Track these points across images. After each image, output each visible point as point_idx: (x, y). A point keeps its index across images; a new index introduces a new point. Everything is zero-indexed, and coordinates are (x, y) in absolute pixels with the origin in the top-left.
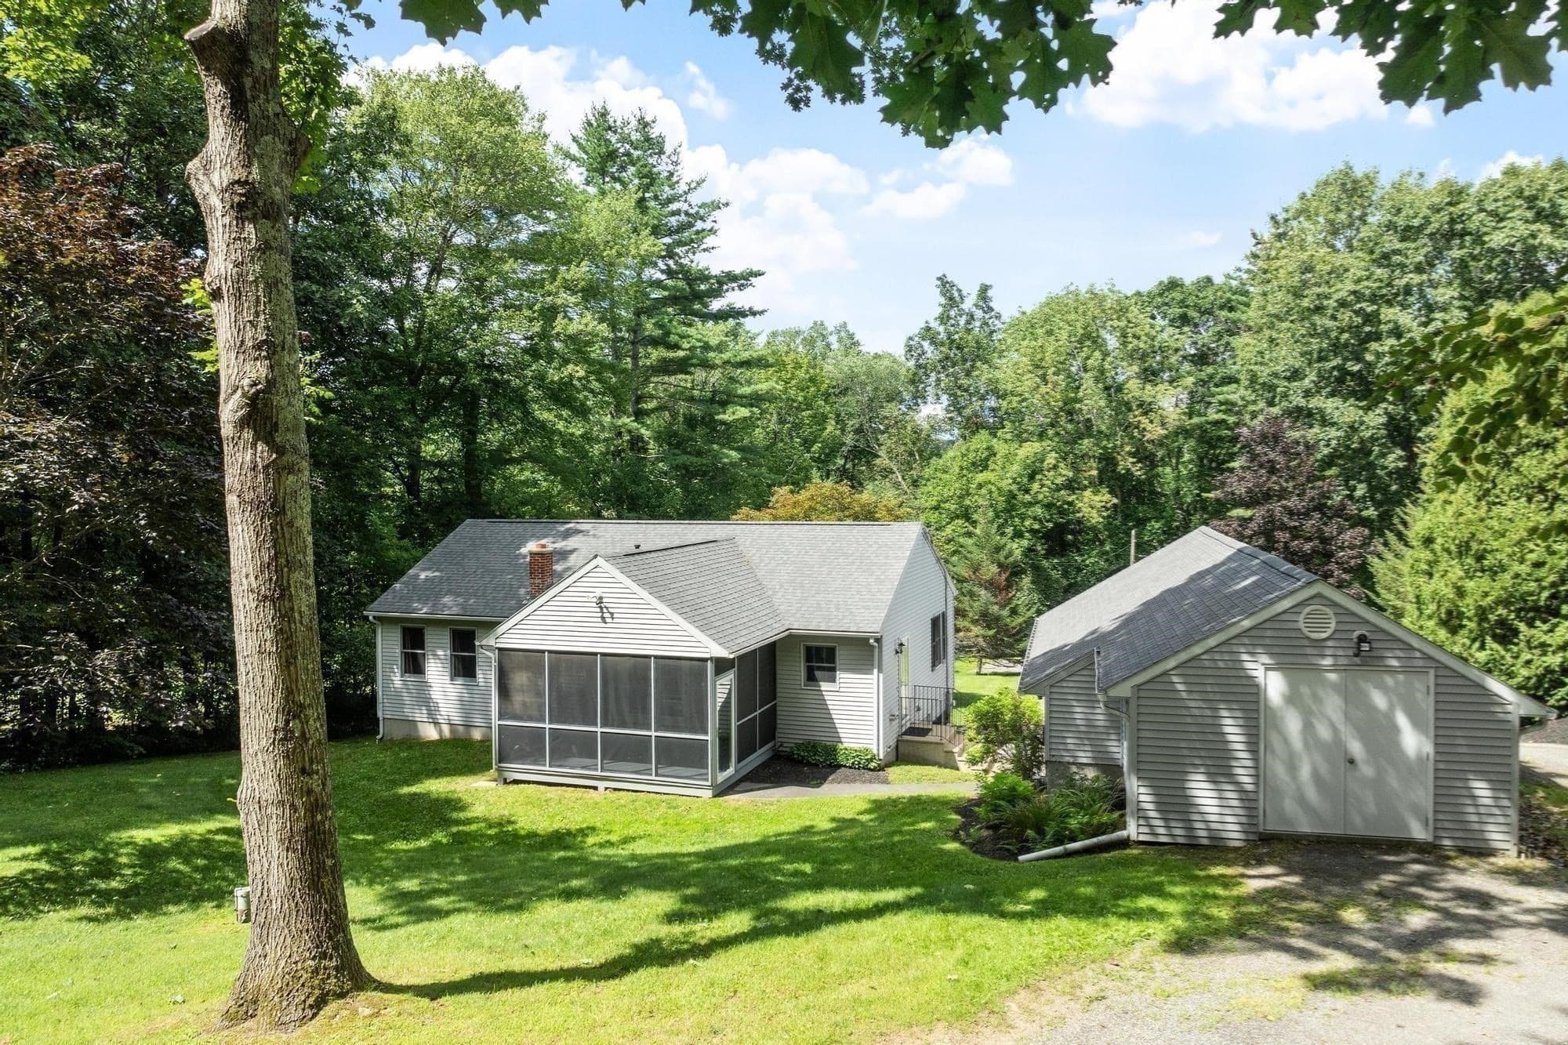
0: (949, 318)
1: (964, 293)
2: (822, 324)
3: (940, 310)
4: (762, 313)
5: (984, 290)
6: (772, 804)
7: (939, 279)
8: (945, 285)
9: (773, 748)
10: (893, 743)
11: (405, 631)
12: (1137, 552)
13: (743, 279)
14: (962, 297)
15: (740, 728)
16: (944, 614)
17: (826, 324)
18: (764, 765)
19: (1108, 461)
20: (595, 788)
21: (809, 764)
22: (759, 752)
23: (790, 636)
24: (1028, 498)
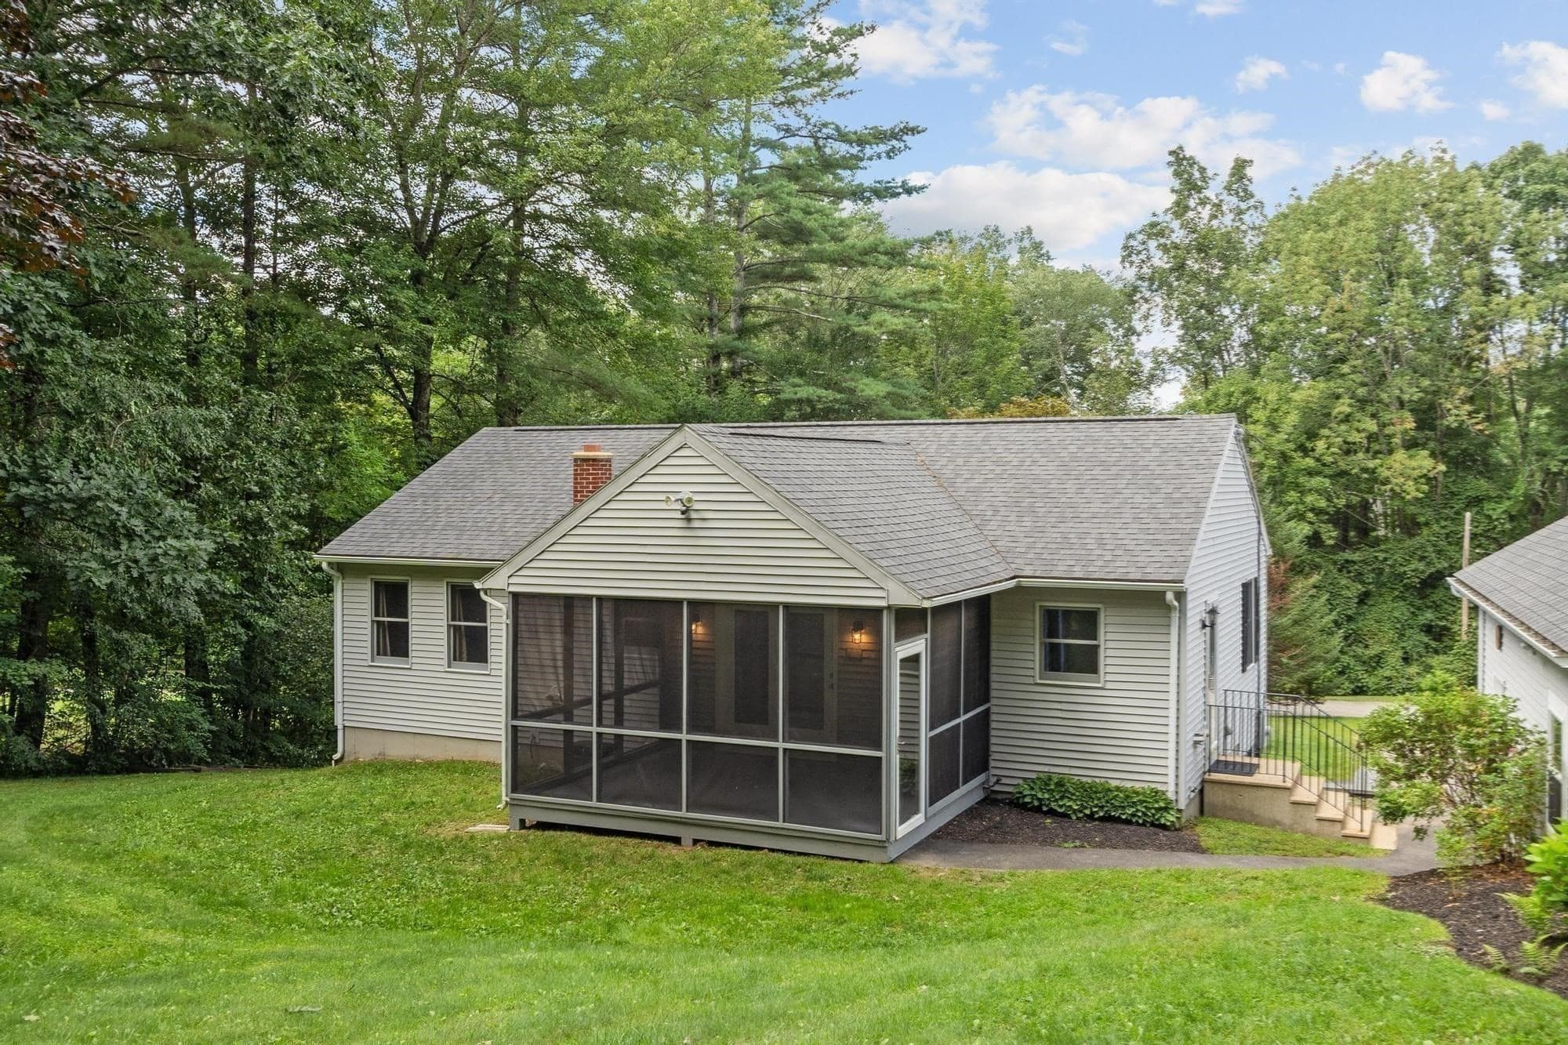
0: (1187, 208)
1: (1210, 173)
2: (996, 230)
3: (1174, 197)
4: (922, 188)
5: (1240, 167)
6: (1001, 879)
7: (1171, 153)
8: (1180, 161)
9: (984, 786)
10: (1195, 784)
11: (378, 586)
12: (1473, 547)
13: (893, 138)
14: (1204, 179)
15: (934, 742)
16: (1256, 580)
17: (1002, 231)
18: (971, 813)
19: (1427, 415)
20: (676, 841)
21: (1052, 813)
22: (963, 789)
23: (1018, 588)
24: (1309, 462)
